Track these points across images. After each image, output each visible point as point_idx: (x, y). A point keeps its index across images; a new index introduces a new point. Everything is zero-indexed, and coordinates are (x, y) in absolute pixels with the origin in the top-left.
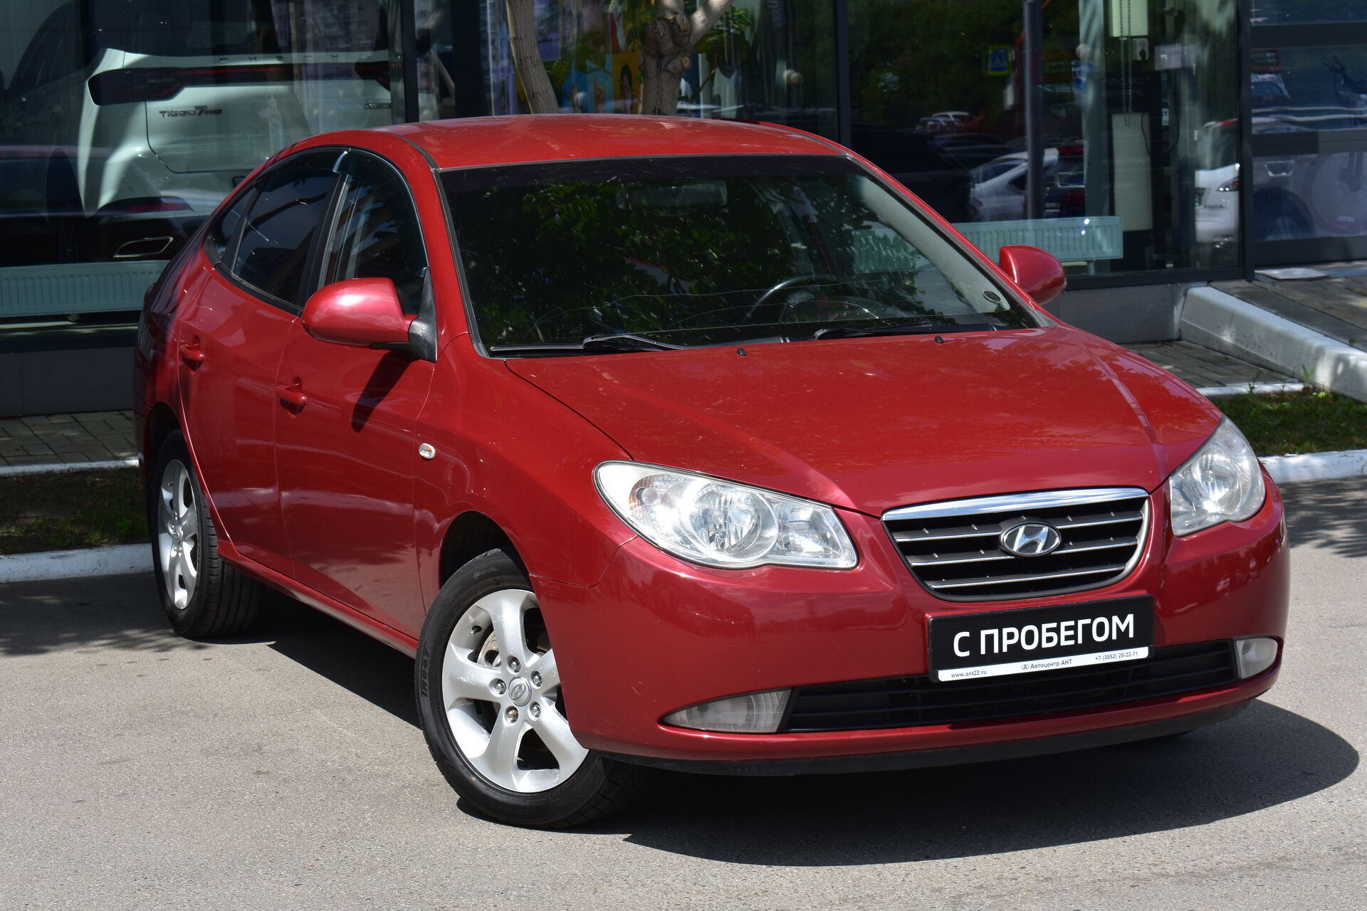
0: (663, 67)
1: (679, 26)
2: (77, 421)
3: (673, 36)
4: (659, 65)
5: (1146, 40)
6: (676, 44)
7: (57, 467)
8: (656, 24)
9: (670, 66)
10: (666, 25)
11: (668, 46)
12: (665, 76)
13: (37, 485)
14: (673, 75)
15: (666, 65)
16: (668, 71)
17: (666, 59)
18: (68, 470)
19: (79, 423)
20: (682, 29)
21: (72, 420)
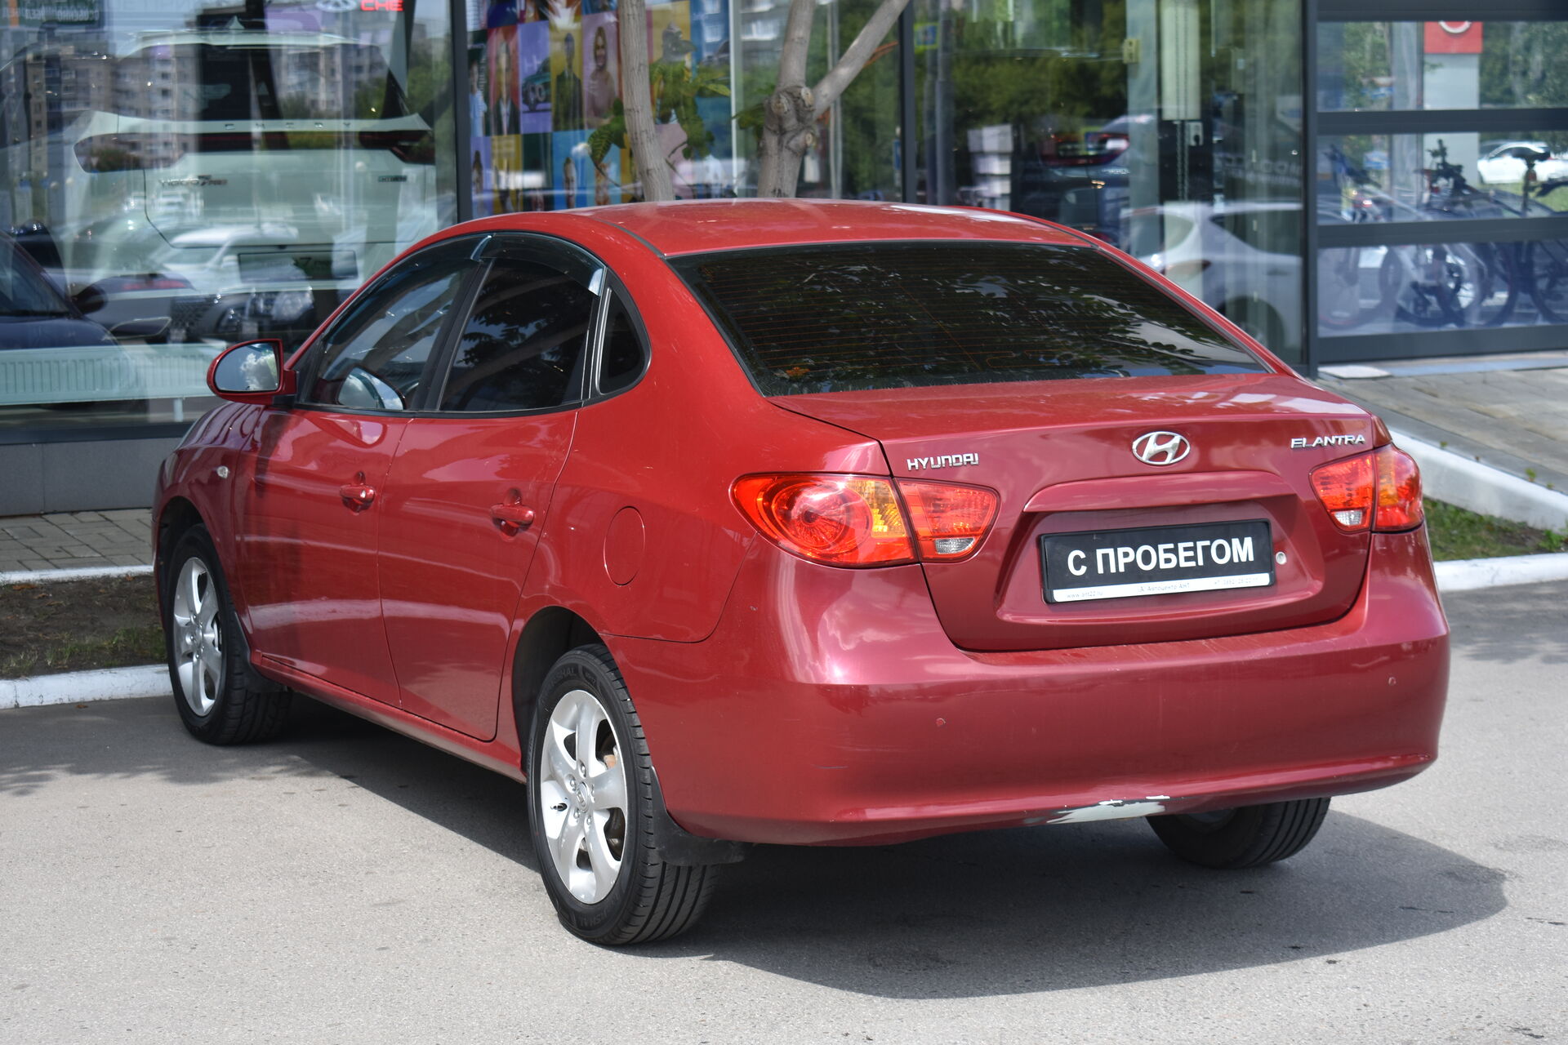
0: (785, 144)
1: (803, 101)
2: (107, 519)
3: (797, 111)
4: (780, 142)
5: (1200, 124)
6: (800, 119)
7: (114, 571)
8: (780, 98)
9: (792, 144)
10: (790, 98)
11: (791, 123)
12: (786, 154)
13: (101, 591)
14: (794, 153)
15: (788, 142)
16: (789, 149)
17: (788, 135)
18: (127, 575)
19: (111, 521)
20: (807, 104)
21: (102, 519)
